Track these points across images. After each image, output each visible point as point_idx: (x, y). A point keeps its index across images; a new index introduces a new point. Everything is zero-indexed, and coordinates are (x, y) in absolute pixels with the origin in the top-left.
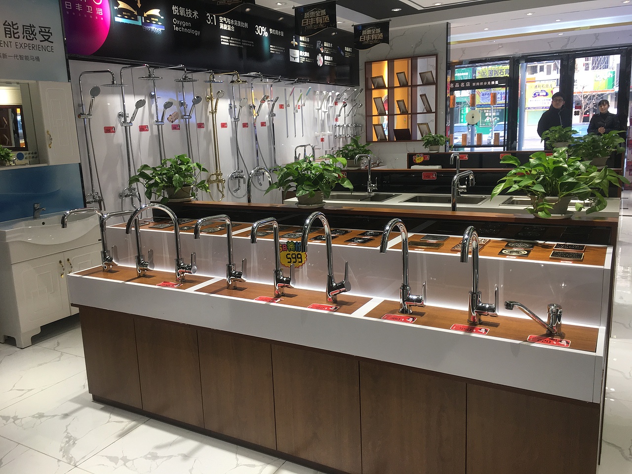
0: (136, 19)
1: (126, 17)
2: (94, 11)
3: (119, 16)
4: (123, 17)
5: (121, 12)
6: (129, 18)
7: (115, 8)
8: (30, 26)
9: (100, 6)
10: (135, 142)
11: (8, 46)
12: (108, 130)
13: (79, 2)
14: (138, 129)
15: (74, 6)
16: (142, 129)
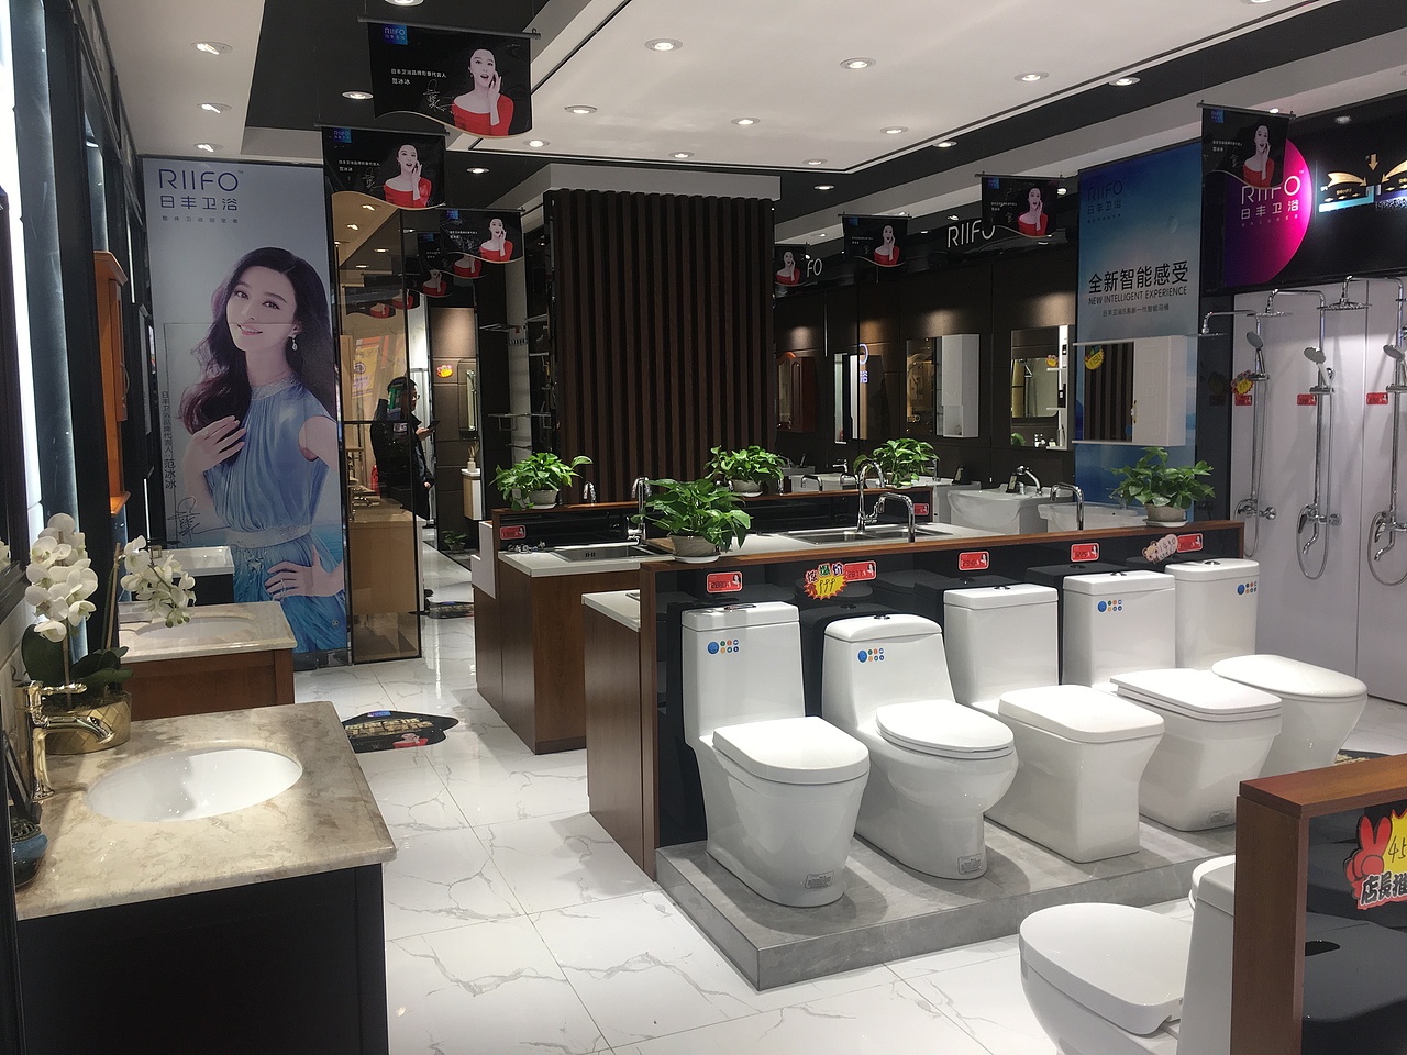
0: (1363, 194)
1: (1342, 197)
2: (1285, 206)
3: (1329, 199)
4: (1336, 199)
5: (1333, 193)
6: (1349, 196)
7: (1323, 189)
8: (1164, 267)
9: (1295, 197)
10: (1354, 424)
11: (1137, 297)
12: (1303, 400)
13: (1263, 202)
14: (1364, 399)
15: (1254, 212)
16: (1373, 399)
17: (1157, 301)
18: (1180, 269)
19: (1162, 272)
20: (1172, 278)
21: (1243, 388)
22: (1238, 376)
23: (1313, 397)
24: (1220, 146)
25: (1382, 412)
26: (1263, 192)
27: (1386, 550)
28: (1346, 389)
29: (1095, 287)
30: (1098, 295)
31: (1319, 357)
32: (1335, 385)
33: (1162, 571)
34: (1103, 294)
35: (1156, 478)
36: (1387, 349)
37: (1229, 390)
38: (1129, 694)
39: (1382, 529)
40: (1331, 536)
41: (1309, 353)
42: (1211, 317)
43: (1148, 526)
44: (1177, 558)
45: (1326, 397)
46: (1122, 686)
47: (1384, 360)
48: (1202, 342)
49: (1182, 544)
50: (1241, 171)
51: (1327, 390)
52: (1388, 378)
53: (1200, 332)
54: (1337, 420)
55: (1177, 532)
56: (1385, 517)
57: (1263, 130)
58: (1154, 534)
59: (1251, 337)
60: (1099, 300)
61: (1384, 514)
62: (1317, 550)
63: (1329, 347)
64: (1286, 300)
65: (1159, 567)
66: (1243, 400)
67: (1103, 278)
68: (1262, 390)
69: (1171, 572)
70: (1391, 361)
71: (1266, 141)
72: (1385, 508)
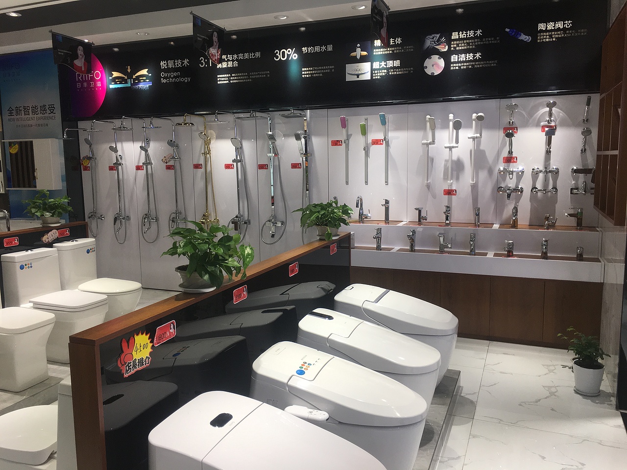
2: (95, 84)
4: (116, 83)
8: (44, 106)
9: (99, 80)
10: (132, 178)
11: (33, 119)
12: (111, 168)
13: (86, 81)
14: (135, 168)
15: (82, 85)
16: (138, 168)
17: (41, 122)
18: (52, 108)
19: (43, 108)
20: (48, 111)
21: (86, 163)
22: (83, 158)
23: (115, 167)
24: (62, 52)
25: (142, 173)
26: (85, 76)
27: (148, 229)
28: (128, 164)
29: (11, 113)
30: (12, 117)
31: (115, 150)
32: (123, 162)
33: (52, 247)
34: (15, 117)
35: (45, 204)
36: (141, 147)
37: (80, 164)
38: (38, 306)
39: (146, 220)
40: (127, 225)
41: (111, 148)
42: (67, 131)
43: (43, 227)
44: (58, 240)
45: (120, 167)
46: (35, 303)
47: (141, 152)
48: (65, 141)
49: (60, 234)
50: (73, 65)
51: (120, 164)
52: (143, 160)
53: (63, 137)
54: (125, 177)
55: (57, 228)
56: (147, 216)
57: (81, 48)
58: (46, 230)
59: (87, 141)
60: (14, 120)
61: (146, 215)
62: (122, 231)
63: (119, 146)
64: (99, 124)
65: (50, 245)
66: (86, 168)
67: (15, 109)
68: (93, 164)
69: (55, 247)
70: (143, 152)
71: (82, 53)
72: (147, 212)
